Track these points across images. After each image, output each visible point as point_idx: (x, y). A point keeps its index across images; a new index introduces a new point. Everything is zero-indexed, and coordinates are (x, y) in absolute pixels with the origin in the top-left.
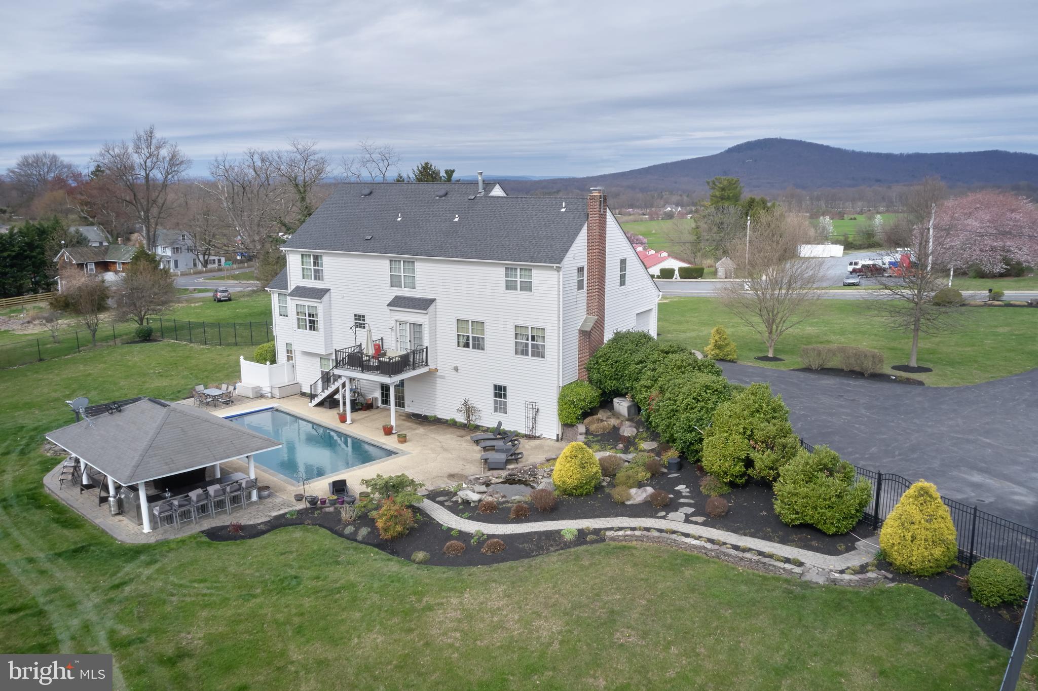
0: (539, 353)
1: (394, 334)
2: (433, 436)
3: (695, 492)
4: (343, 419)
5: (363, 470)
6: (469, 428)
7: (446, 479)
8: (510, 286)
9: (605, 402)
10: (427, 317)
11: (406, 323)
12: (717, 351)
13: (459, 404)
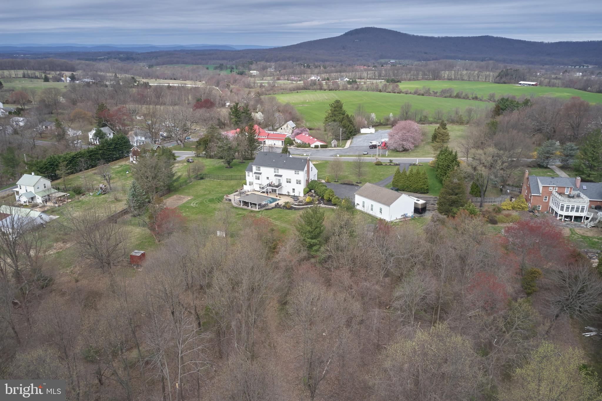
0: (300, 183)
1: (275, 181)
2: (284, 197)
3: (323, 202)
4: (268, 195)
6: (289, 195)
8: (295, 173)
9: (310, 191)
10: (281, 178)
11: (277, 179)
12: (327, 181)
13: (287, 192)
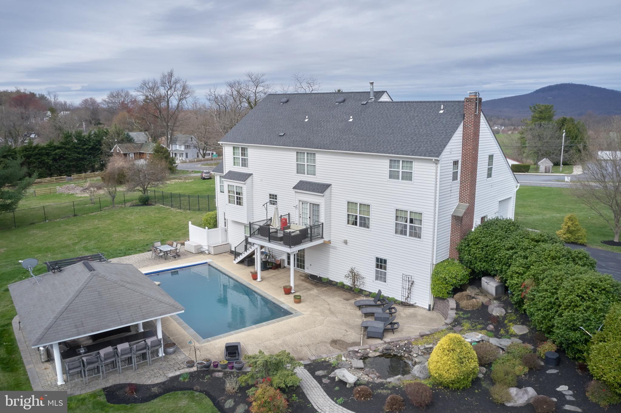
1: (297, 211)
2: (324, 297)
3: (581, 397)
4: (255, 277)
5: (260, 329)
6: (354, 291)
7: (329, 345)
8: (393, 175)
9: (474, 280)
10: (323, 199)
11: (307, 203)
12: (569, 235)
13: (346, 271)
